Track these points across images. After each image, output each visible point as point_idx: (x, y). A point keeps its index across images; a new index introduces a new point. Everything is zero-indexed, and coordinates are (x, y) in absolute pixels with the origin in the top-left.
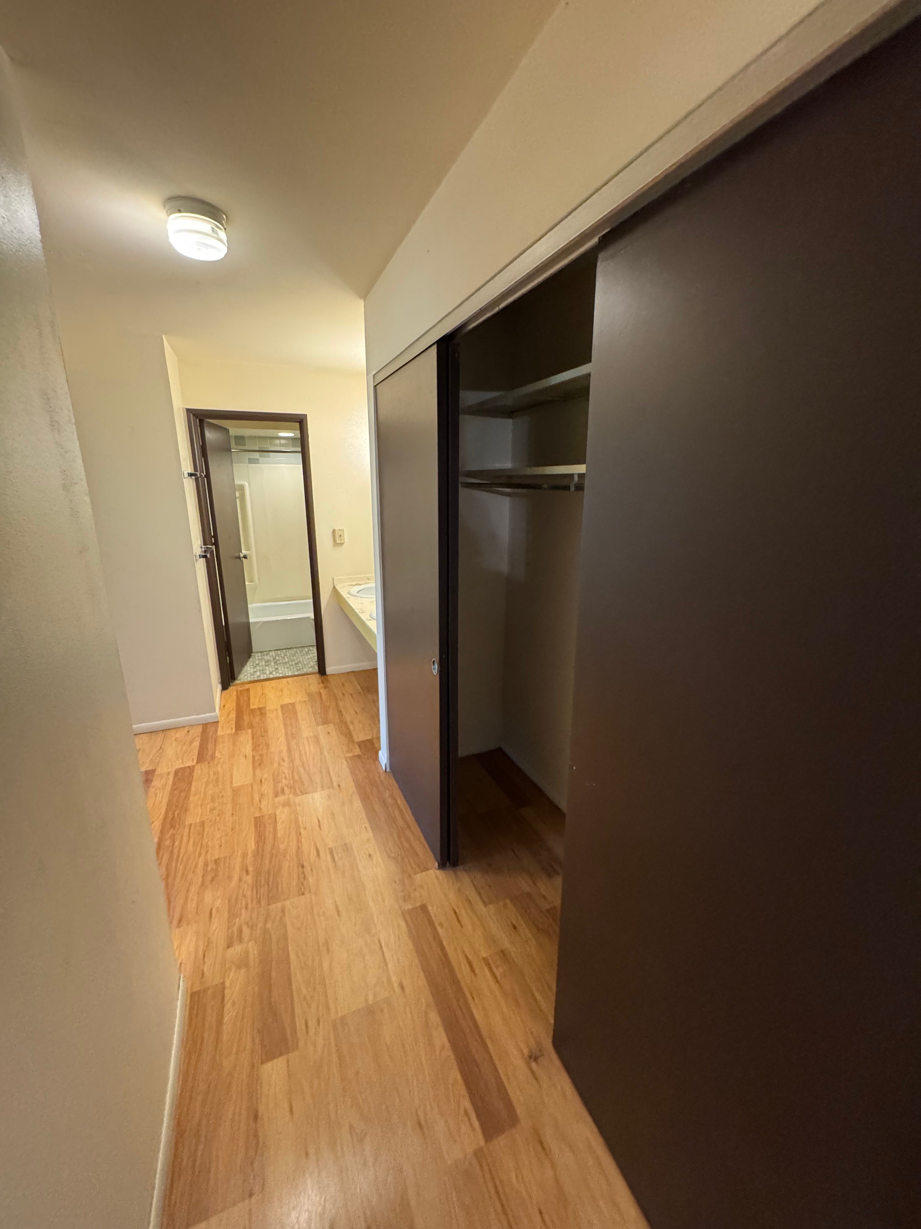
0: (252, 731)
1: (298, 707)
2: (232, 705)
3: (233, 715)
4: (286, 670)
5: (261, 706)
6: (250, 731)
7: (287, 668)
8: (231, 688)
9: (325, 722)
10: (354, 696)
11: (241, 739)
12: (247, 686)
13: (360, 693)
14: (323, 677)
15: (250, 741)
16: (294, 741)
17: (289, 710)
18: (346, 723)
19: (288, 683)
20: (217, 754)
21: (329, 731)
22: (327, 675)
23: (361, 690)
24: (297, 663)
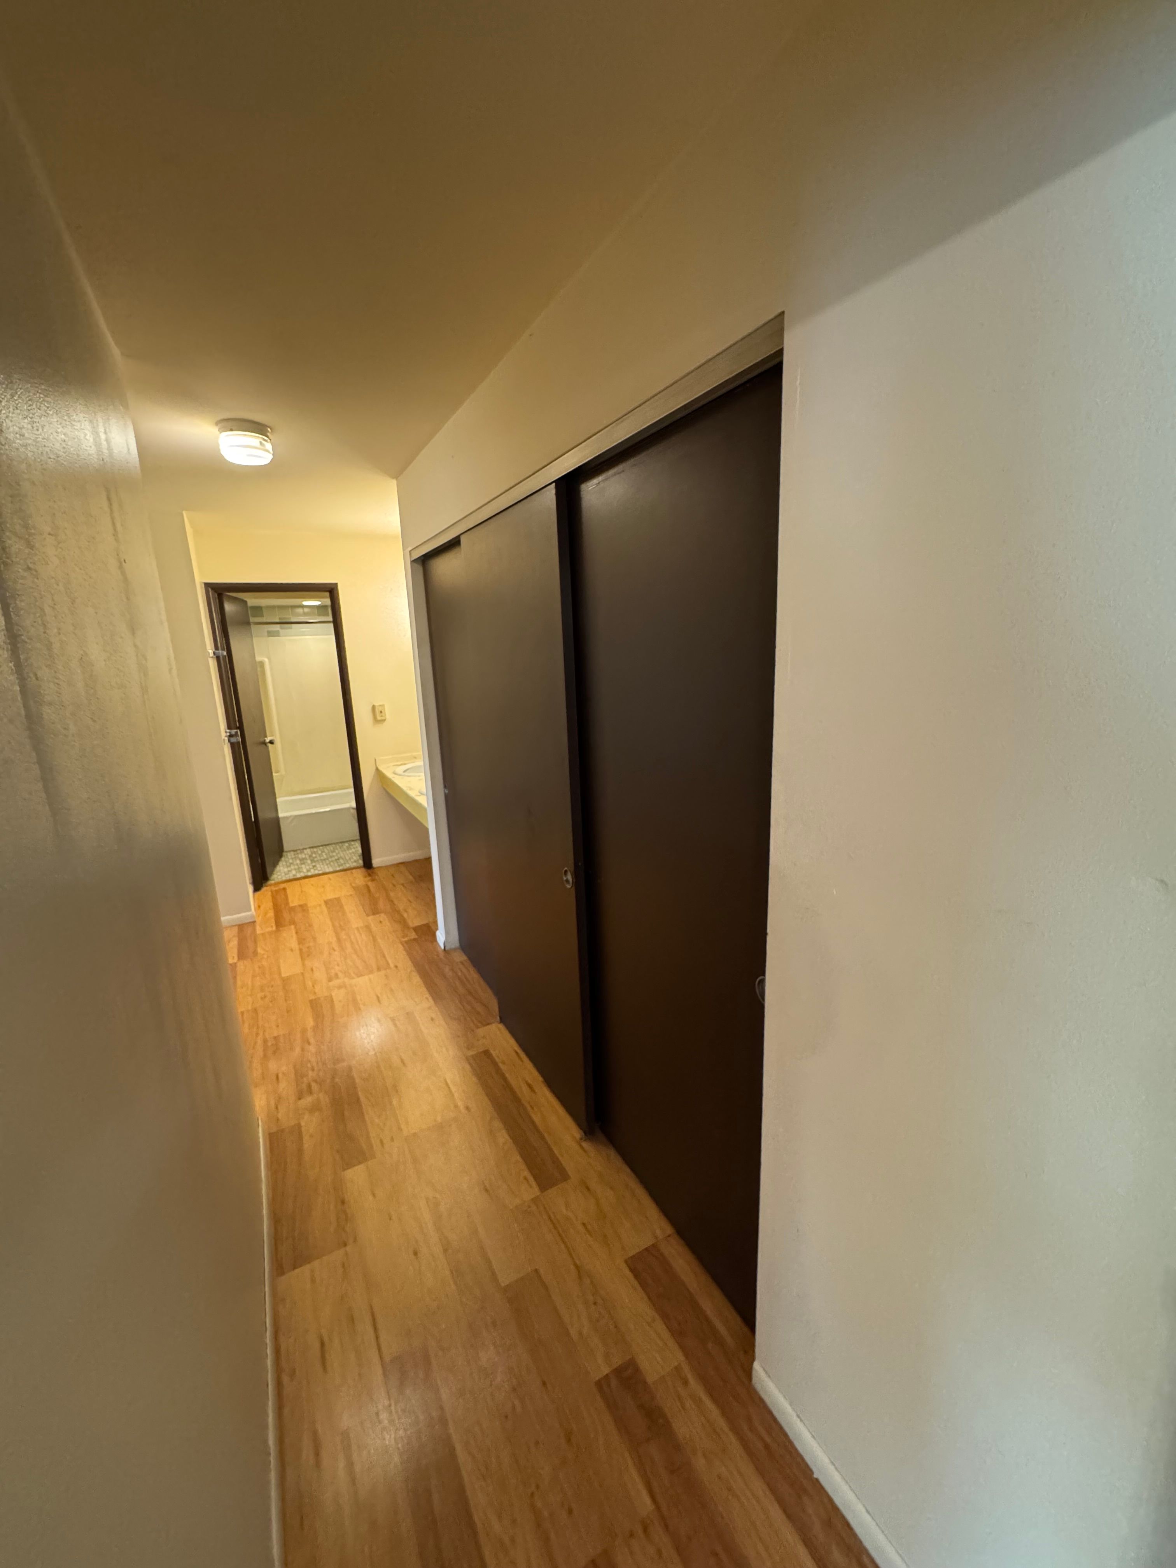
0: (295, 928)
1: (343, 901)
2: (268, 904)
3: (271, 914)
4: (326, 867)
5: (301, 903)
6: (293, 927)
7: (327, 865)
8: (264, 889)
9: (375, 912)
10: (405, 885)
11: (285, 935)
12: (282, 886)
13: (411, 882)
14: (369, 871)
15: (295, 936)
16: (344, 932)
17: (333, 905)
18: (398, 912)
19: (330, 879)
20: (260, 950)
21: (382, 920)
22: (374, 868)
23: (414, 880)
24: (338, 859)
